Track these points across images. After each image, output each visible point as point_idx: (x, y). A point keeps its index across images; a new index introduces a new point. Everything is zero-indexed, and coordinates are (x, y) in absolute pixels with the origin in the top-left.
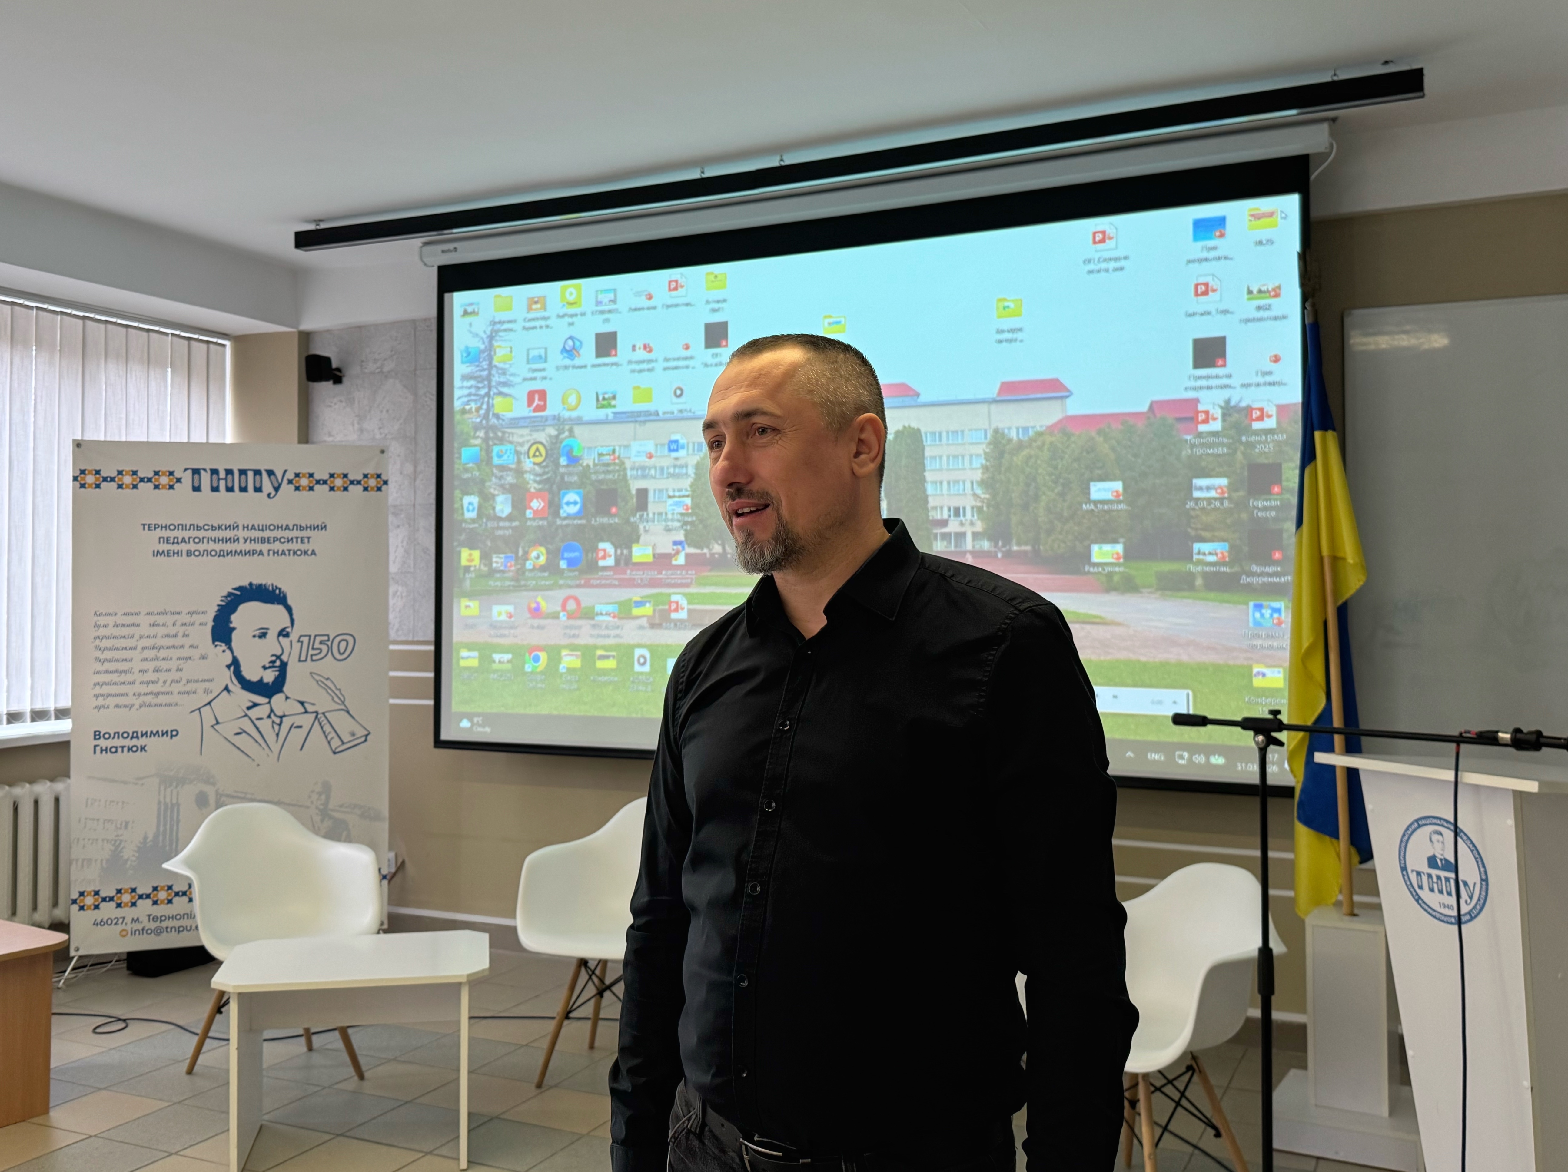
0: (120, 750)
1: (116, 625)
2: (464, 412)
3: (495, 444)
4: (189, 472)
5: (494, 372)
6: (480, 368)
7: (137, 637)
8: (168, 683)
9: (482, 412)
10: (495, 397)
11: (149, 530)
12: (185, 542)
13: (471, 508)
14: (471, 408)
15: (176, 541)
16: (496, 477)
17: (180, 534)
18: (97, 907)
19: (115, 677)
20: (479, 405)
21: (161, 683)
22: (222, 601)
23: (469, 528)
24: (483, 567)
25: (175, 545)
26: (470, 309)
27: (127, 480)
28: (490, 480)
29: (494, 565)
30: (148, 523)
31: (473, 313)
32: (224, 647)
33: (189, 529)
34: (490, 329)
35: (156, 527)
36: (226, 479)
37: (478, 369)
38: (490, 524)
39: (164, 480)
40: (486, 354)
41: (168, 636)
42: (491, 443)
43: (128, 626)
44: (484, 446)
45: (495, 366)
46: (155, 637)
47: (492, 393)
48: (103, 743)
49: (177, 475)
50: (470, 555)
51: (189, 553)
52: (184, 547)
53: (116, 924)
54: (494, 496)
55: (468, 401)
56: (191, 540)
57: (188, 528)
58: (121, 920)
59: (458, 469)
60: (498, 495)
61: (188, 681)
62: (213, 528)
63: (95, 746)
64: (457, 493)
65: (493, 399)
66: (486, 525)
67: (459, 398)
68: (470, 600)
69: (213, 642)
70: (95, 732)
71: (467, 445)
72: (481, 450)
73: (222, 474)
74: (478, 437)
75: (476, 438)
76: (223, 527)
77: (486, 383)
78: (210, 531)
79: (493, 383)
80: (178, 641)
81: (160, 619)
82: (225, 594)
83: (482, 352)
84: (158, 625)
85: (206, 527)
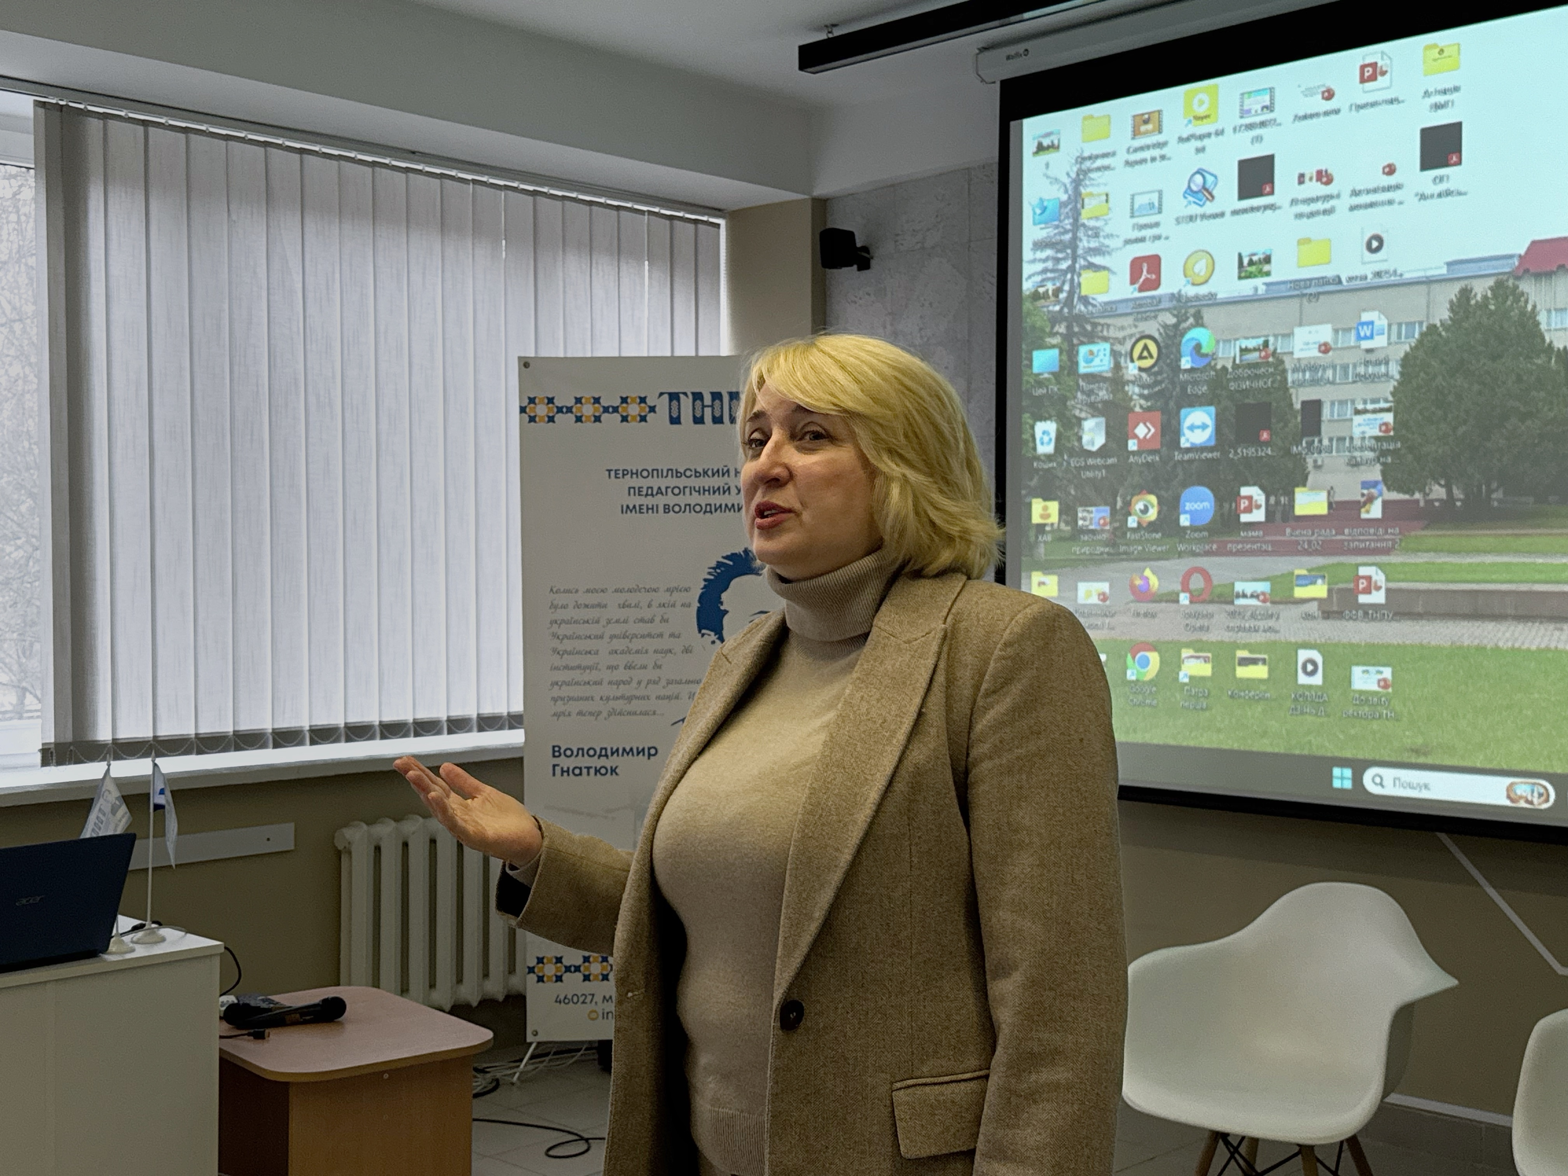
0: (585, 771)
1: (577, 606)
2: (1036, 296)
3: (1082, 343)
4: (666, 397)
5: (1081, 234)
6: (1062, 230)
7: (603, 622)
8: (643, 685)
9: (1063, 296)
10: (1082, 272)
11: (616, 477)
12: (662, 493)
13: (1046, 439)
14: (1047, 291)
15: (650, 492)
16: (1083, 392)
17: (655, 483)
18: (559, 979)
19: (576, 675)
20: (1058, 284)
21: (634, 684)
22: (710, 573)
23: (1043, 469)
24: (1063, 526)
25: (650, 497)
26: (1046, 142)
27: (588, 410)
28: (1075, 397)
29: (1080, 523)
30: (614, 468)
31: (1053, 147)
32: (713, 636)
33: (667, 476)
34: (1075, 169)
35: (625, 473)
36: (712, 406)
37: (1056, 231)
38: (1073, 463)
39: (634, 410)
40: (1070, 207)
41: (642, 620)
42: (1075, 341)
43: (593, 606)
44: (1065, 346)
45: (1084, 225)
46: (626, 621)
47: (1077, 266)
48: (565, 762)
49: (650, 402)
50: (1045, 508)
51: (667, 509)
52: (660, 500)
53: (583, 1002)
54: (1079, 420)
55: (1043, 280)
56: (669, 490)
57: (665, 474)
58: (589, 998)
59: (1028, 382)
60: (1085, 419)
61: (669, 682)
62: (697, 474)
63: (554, 766)
64: (1026, 416)
65: (1079, 275)
66: (1069, 463)
67: (1030, 277)
68: (1045, 574)
69: (700, 631)
70: (554, 747)
71: (1042, 346)
72: (1061, 353)
73: (708, 400)
74: (1057, 333)
75: (1053, 334)
76: (710, 473)
77: (1069, 251)
78: (693, 477)
79: (1080, 252)
80: (656, 627)
81: (632, 598)
82: (714, 564)
83: (1063, 205)
84: (629, 606)
85: (688, 473)
